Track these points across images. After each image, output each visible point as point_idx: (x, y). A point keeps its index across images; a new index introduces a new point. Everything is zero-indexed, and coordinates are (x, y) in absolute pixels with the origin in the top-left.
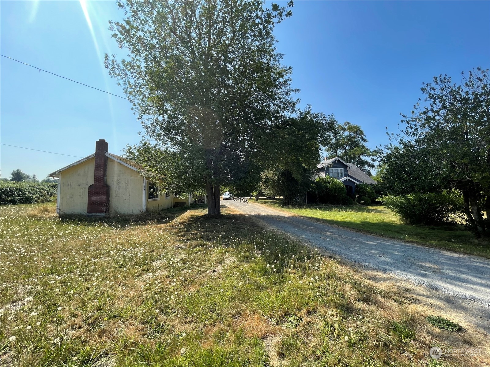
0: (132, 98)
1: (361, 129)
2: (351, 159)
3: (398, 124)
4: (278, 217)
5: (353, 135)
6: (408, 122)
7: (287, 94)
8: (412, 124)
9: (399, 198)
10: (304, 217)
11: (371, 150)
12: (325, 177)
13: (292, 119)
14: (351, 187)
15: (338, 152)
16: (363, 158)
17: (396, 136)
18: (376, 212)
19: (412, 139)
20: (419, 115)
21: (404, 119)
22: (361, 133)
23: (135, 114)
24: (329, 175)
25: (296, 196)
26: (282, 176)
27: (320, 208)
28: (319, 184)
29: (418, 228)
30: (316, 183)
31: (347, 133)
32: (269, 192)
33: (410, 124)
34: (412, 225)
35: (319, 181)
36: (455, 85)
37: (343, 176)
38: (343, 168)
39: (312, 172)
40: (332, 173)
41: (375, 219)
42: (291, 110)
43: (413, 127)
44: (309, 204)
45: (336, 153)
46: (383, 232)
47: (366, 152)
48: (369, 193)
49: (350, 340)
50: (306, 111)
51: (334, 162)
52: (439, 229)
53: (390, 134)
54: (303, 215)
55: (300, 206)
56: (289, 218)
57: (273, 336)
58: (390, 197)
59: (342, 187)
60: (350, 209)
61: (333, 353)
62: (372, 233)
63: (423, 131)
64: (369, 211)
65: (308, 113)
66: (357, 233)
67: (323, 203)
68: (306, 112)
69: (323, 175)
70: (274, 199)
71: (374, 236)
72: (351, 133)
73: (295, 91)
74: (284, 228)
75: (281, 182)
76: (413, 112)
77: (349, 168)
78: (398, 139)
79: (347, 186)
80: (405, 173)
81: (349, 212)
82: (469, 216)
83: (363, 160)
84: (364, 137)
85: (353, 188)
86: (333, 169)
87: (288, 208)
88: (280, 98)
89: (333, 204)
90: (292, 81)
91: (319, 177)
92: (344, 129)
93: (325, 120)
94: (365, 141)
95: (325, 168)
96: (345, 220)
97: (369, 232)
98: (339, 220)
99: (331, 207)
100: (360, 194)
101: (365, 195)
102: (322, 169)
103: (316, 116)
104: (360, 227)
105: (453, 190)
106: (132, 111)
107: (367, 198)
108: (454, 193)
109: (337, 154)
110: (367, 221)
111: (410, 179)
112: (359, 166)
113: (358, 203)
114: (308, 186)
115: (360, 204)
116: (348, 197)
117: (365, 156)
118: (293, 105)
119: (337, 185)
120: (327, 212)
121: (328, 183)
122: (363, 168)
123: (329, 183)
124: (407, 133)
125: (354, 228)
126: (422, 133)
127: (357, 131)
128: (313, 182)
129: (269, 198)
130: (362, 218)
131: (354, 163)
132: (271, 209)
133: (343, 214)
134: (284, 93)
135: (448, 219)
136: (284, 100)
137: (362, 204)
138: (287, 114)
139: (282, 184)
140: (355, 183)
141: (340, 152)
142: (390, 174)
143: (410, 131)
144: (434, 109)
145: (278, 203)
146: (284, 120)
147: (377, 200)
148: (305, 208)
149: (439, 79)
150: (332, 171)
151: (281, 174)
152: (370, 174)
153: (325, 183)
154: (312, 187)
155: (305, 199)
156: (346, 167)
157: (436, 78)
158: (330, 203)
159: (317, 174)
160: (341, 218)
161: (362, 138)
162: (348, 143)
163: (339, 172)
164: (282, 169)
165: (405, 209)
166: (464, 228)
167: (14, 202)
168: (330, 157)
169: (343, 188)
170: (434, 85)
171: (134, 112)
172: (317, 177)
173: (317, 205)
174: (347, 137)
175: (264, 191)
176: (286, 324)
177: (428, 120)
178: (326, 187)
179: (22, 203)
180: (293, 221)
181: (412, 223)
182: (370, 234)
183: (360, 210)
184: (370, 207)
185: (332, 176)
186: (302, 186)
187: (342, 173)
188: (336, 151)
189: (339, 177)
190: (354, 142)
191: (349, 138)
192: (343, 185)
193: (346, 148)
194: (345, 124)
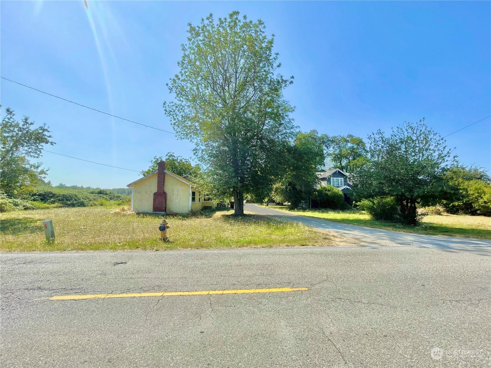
0: (176, 127)
5: (355, 147)
9: (369, 202)
12: (327, 185)
22: (363, 145)
23: (178, 139)
24: (330, 184)
25: (301, 202)
26: (289, 185)
28: (320, 192)
30: (318, 191)
31: (350, 145)
32: (278, 199)
35: (320, 189)
37: (343, 185)
38: (343, 178)
39: (315, 182)
40: (333, 183)
45: (340, 163)
51: (335, 173)
55: (304, 210)
59: (340, 194)
69: (324, 184)
70: (282, 205)
72: (354, 145)
77: (349, 178)
79: (344, 194)
86: (338, 179)
92: (347, 141)
95: (327, 178)
102: (324, 179)
106: (176, 137)
110: (348, 218)
113: (355, 208)
114: (311, 194)
115: (356, 209)
116: (346, 203)
119: (336, 193)
121: (329, 191)
127: (360, 143)
128: (316, 190)
129: (278, 204)
139: (288, 191)
141: (344, 162)
145: (285, 208)
148: (307, 212)
150: (333, 181)
151: (288, 184)
153: (326, 191)
154: (315, 195)
155: (309, 204)
156: (345, 177)
159: (319, 184)
161: (364, 149)
162: (351, 154)
167: (73, 205)
171: (177, 138)
172: (319, 186)
174: (350, 148)
175: (274, 198)
178: (327, 194)
179: (78, 206)
185: (333, 185)
186: (305, 193)
187: (342, 182)
188: (341, 161)
189: (340, 186)
190: (357, 153)
191: (352, 149)
192: (341, 193)
193: (350, 159)
194: (348, 136)
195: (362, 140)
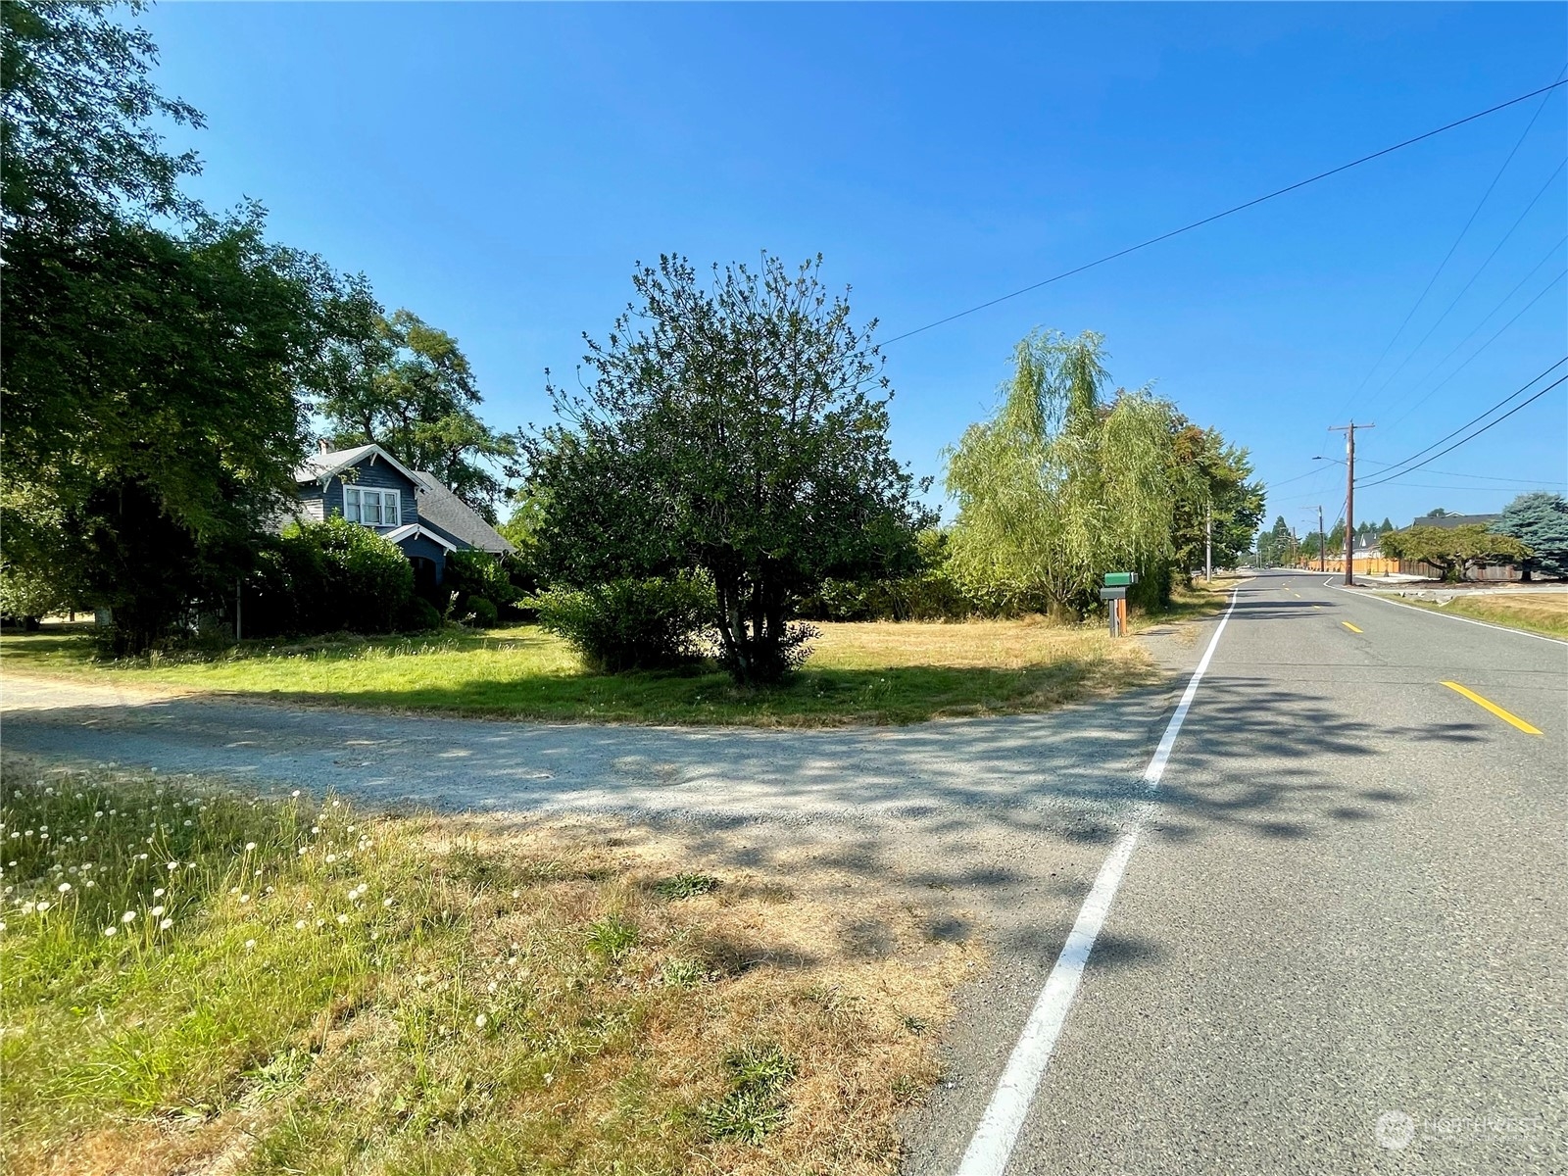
1: (461, 348)
2: (426, 457)
3: (579, 367)
4: (88, 711)
5: (430, 367)
6: (602, 366)
7: (128, 107)
8: (614, 373)
9: (580, 596)
10: (242, 694)
11: (495, 433)
12: (326, 520)
13: (159, 241)
14: (429, 565)
15: (375, 422)
16: (471, 459)
17: (573, 405)
18: (516, 647)
19: (613, 420)
20: (627, 354)
21: (593, 354)
22: (460, 365)
24: (341, 514)
26: (92, 509)
27: (310, 653)
28: (299, 553)
29: (627, 680)
30: (286, 548)
31: (405, 355)
33: (608, 372)
34: (613, 674)
35: (298, 538)
36: (702, 292)
37: (399, 522)
38: (398, 491)
39: (265, 499)
40: (353, 508)
41: (515, 669)
42: (148, 190)
43: (616, 383)
44: (250, 640)
45: (367, 426)
46: (542, 706)
47: (478, 438)
48: (492, 585)
49: (490, 1021)
50: (237, 223)
51: (362, 464)
52: (670, 676)
53: (558, 394)
54: (236, 688)
55: (211, 650)
56: (154, 709)
57: (206, 1161)
58: (554, 596)
59: (396, 562)
60: (430, 644)
61: (446, 1081)
62: (513, 714)
63: (636, 401)
64: (493, 645)
65: (248, 235)
66: (467, 722)
67: (318, 633)
68: (238, 229)
69: (314, 513)
70: (31, 626)
71: (518, 721)
72: (424, 359)
73: (176, 112)
74: (144, 758)
75: (92, 539)
76: (614, 339)
77: (422, 491)
78: (579, 412)
79: (414, 561)
80: (596, 521)
81: (429, 657)
82: (726, 635)
83: (466, 468)
84: (470, 382)
85: (438, 569)
86: (357, 492)
87: (147, 664)
88: (83, 113)
89: (361, 632)
90: (155, 55)
91: (297, 519)
92: (396, 338)
93: (332, 289)
94: (474, 396)
95: (321, 487)
96: (417, 687)
97: (504, 714)
98: (394, 689)
99: (358, 643)
100: (463, 587)
101: (477, 592)
102: (310, 489)
103: (285, 258)
104: (472, 701)
105: (697, 570)
107: (483, 602)
108: (699, 575)
109: (369, 433)
110: (491, 678)
111: (609, 538)
112: (454, 485)
113: (456, 620)
114: (248, 561)
115: (464, 623)
116: (421, 600)
117: (477, 451)
118: (161, 170)
119: (378, 556)
120: (342, 664)
121: (340, 546)
122: (470, 495)
123: (345, 547)
124: (601, 400)
125: (453, 706)
126: (635, 406)
127: (446, 354)
128: (271, 542)
130: (475, 671)
131: (436, 474)
132: (29, 681)
133: (406, 666)
134: (109, 94)
135: (687, 648)
136: (105, 129)
137: (468, 623)
138: (129, 208)
139: (93, 547)
140: (442, 548)
141: (383, 423)
142: (559, 523)
143: (608, 395)
144: (660, 344)
145: (65, 646)
146: (113, 232)
147: (521, 605)
148: (238, 659)
149: (671, 262)
150: (352, 500)
152: (490, 518)
153: (326, 549)
154: (265, 565)
155: (230, 616)
156: (409, 487)
157: (664, 258)
158: (348, 629)
159: (287, 510)
160: (401, 680)
161: (464, 385)
162: (414, 394)
163: (383, 503)
164: (95, 473)
165: (597, 627)
166: (716, 665)
168: (342, 443)
169: (402, 566)
170: (660, 276)
172: (288, 518)
173: (292, 639)
174: (410, 370)
176: (253, 1096)
177: (648, 370)
178: (332, 564)
180: (188, 720)
181: (612, 669)
182: (508, 719)
183: (465, 645)
184: (495, 634)
185: (354, 518)
186: (211, 557)
187: (393, 510)
188: (369, 419)
189: (384, 525)
190: (436, 394)
191: (418, 376)
192: (400, 557)
193: (407, 414)
194: (398, 316)
195: (456, 346)
